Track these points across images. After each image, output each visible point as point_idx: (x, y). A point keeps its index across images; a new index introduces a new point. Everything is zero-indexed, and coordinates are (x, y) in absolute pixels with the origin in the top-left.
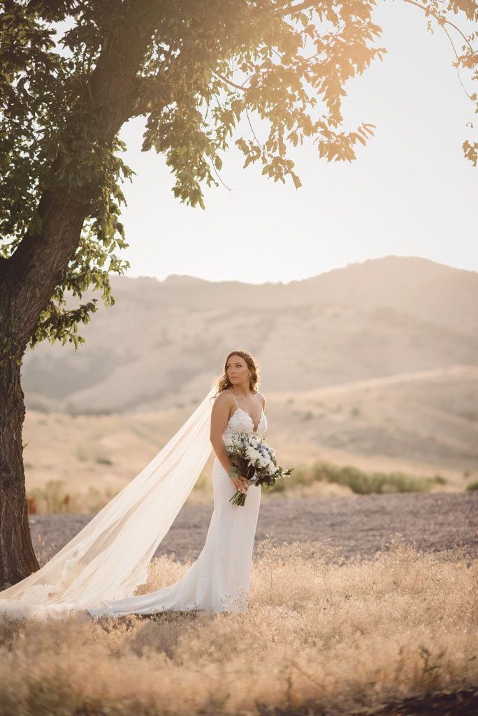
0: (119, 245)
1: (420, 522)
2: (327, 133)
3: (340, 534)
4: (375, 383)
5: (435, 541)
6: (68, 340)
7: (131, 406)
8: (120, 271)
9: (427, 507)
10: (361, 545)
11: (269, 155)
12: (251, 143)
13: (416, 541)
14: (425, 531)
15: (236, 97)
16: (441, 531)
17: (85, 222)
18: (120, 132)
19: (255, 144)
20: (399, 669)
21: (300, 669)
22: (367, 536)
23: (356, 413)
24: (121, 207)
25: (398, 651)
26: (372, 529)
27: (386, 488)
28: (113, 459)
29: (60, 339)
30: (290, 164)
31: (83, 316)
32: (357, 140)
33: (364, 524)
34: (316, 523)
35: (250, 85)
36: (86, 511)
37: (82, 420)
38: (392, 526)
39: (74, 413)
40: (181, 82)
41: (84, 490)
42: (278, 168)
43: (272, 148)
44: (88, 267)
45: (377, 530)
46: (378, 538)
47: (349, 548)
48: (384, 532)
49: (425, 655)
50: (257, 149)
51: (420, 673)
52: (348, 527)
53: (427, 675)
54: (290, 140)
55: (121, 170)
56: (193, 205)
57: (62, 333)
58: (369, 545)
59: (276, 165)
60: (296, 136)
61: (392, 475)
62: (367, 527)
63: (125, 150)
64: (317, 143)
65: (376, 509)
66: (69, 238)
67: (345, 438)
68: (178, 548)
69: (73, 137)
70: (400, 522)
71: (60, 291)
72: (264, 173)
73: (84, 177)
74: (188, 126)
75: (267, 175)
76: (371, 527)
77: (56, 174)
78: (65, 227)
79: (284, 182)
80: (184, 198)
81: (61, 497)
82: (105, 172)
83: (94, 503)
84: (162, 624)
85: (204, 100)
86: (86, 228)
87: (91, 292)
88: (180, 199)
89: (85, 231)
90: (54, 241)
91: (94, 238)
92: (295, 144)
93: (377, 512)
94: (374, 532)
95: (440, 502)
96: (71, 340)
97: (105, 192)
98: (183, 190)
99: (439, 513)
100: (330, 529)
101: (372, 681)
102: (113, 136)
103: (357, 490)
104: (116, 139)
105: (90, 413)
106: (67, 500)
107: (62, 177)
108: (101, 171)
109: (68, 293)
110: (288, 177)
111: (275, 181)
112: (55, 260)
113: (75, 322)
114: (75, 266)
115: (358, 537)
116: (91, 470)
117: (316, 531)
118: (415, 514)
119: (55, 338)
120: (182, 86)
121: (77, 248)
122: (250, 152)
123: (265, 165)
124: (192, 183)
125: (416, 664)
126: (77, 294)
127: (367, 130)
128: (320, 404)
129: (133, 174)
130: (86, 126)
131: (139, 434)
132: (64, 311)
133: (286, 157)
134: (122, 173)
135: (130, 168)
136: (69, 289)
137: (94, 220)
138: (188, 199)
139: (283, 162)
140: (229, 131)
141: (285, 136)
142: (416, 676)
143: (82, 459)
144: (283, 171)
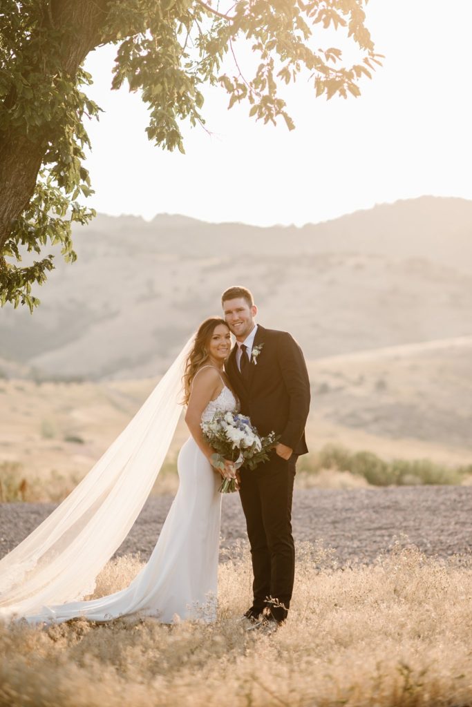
0: (83, 191)
1: (439, 521)
2: (324, 69)
3: (342, 533)
4: (405, 350)
5: (452, 544)
6: (20, 302)
7: (107, 372)
8: (84, 221)
9: (448, 503)
10: (366, 546)
11: (257, 94)
12: (236, 80)
13: (430, 542)
14: (442, 531)
15: (223, 23)
16: (462, 532)
17: (42, 166)
18: (85, 62)
19: (241, 81)
20: (377, 687)
21: (261, 684)
22: (374, 535)
23: (381, 386)
24: (85, 149)
25: (374, 667)
26: (380, 528)
27: (408, 478)
28: (85, 436)
29: (10, 300)
30: (280, 104)
31: (37, 275)
32: (362, 73)
33: (372, 522)
34: (316, 520)
35: (236, 13)
36: (46, 500)
37: (48, 388)
38: (404, 524)
39: (38, 379)
40: (155, 9)
41: (45, 474)
42: (268, 108)
43: (260, 86)
44: (45, 217)
45: (386, 529)
46: (386, 538)
47: (350, 550)
48: (394, 531)
49: (405, 672)
50: (243, 87)
51: (400, 692)
52: (353, 525)
53: (407, 695)
54: (281, 77)
55: (85, 106)
56: (170, 148)
57: (13, 293)
58: (375, 547)
59: (265, 105)
60: (288, 72)
61: (416, 462)
62: (375, 525)
63: (91, 83)
64: (313, 81)
65: (387, 504)
66: (22, 185)
67: (367, 417)
68: (150, 545)
69: (29, 68)
70: (414, 520)
71: (13, 245)
72: (252, 113)
73: (42, 114)
74: (163, 60)
75: (256, 116)
76: (380, 525)
77: (10, 111)
78: (19, 171)
79: (275, 123)
80: (159, 140)
81: (17, 482)
82: (67, 109)
83: (55, 490)
84: (117, 633)
85: (184, 27)
86: (44, 173)
87: (49, 247)
88: (154, 141)
89: (43, 176)
90: (5, 188)
91: (55, 184)
92: (287, 82)
93: (389, 507)
94: (383, 532)
95: (464, 497)
96: (23, 302)
97: (68, 133)
98: (159, 131)
99: (462, 511)
100: (332, 526)
101: (344, 700)
102: (76, 66)
103: (372, 479)
104: (81, 70)
105: (56, 380)
106: (23, 486)
107: (16, 115)
108: (62, 108)
109: (22, 248)
110: (279, 119)
111: (265, 123)
112: (6, 209)
113: (29, 282)
114: (30, 216)
115: (364, 537)
116: (59, 449)
117: (314, 529)
118: (434, 511)
119: (7, 299)
120: (157, 14)
121: (32, 195)
122: (236, 90)
123: (253, 105)
124: (170, 122)
125: (396, 681)
126: (33, 248)
127: (376, 61)
128: (338, 375)
129: (99, 111)
130: (45, 55)
131: (116, 405)
132: (15, 268)
133: (278, 96)
134: (86, 110)
135: (97, 104)
136: (23, 243)
137: (55, 164)
138: (165, 141)
139: (272, 102)
140: (215, 64)
141: (275, 72)
142: (394, 694)
143: (48, 435)
144: (273, 112)
